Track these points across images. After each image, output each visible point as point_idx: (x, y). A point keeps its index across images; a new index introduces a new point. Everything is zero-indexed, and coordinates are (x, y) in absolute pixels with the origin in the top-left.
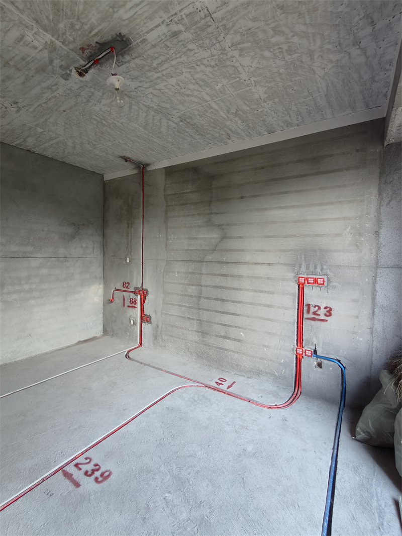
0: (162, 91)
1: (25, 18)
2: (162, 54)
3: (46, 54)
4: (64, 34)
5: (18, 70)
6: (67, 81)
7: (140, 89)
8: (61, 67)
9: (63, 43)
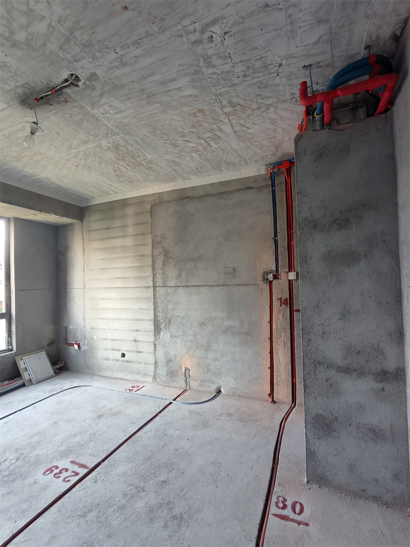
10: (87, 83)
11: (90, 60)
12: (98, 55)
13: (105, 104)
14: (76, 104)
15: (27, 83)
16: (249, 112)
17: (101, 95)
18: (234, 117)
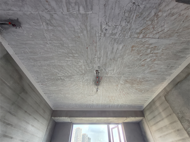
1: (114, 76)
10: (100, 70)
13: (108, 71)
14: (104, 77)
15: (93, 80)
16: (152, 26)
18: (148, 35)
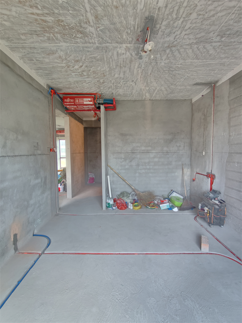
0: (191, 28)
1: (114, 45)
2: (174, 6)
3: (128, 54)
4: (127, 39)
5: (125, 67)
6: (142, 59)
7: (177, 37)
8: (136, 54)
9: (130, 43)
10: (140, 55)
11: (146, 61)
12: (146, 64)
13: (126, 53)
14: (133, 42)
15: (157, 34)
17: (131, 55)
